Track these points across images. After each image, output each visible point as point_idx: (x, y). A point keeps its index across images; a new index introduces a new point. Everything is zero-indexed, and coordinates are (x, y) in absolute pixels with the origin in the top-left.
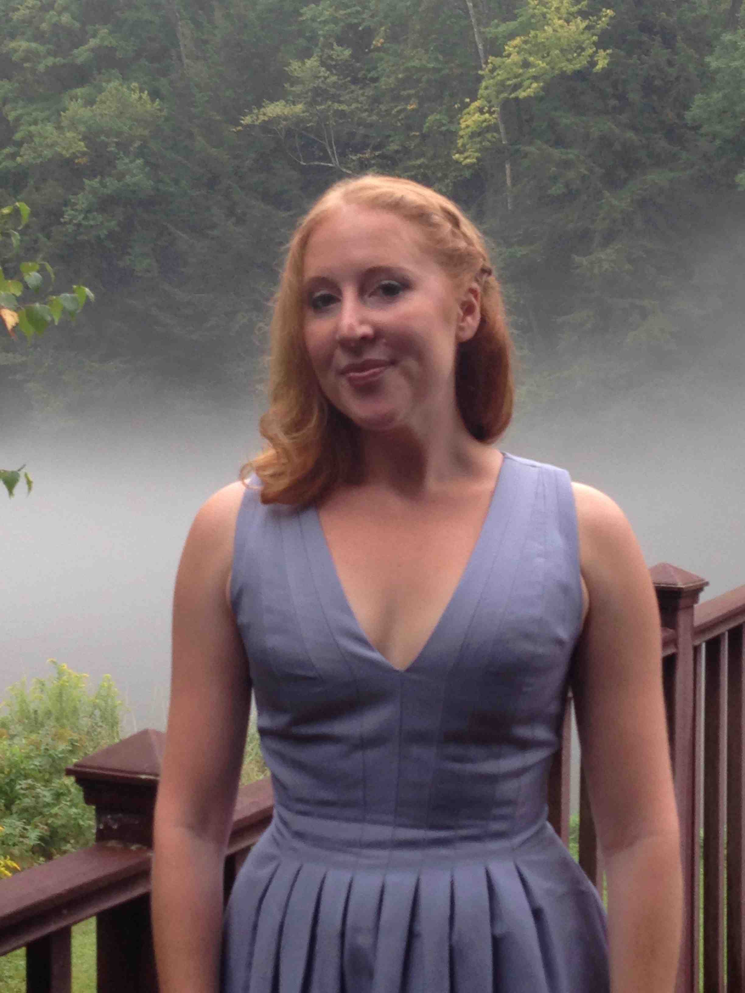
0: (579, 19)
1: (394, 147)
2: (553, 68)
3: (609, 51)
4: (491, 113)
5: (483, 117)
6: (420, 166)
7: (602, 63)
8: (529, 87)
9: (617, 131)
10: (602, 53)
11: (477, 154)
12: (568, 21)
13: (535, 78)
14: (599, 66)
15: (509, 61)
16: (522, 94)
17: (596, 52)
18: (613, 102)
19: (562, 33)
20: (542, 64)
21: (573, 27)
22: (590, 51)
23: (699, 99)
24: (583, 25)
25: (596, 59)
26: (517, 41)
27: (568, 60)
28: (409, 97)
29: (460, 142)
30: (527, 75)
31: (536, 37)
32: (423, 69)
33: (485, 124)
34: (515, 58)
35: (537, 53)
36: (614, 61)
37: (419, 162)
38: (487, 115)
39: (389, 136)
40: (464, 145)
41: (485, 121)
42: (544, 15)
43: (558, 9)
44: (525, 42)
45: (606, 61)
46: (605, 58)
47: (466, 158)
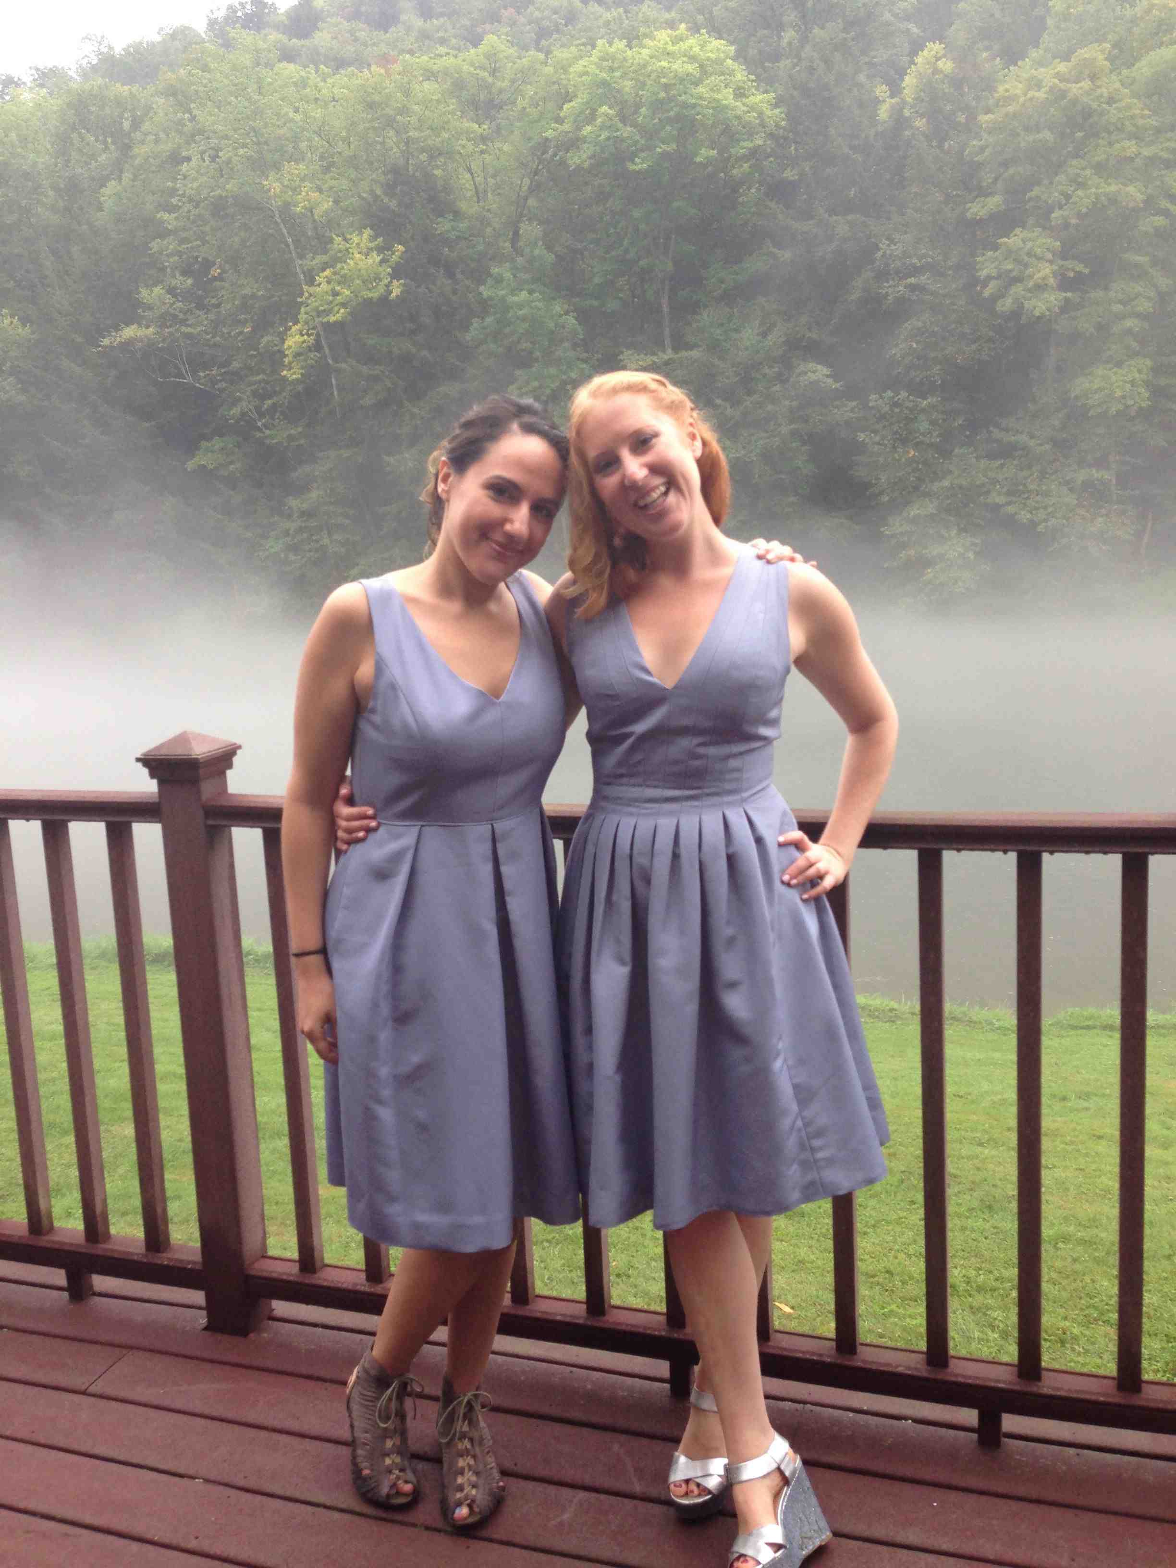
0: (375, 254)
1: (236, 365)
2: (356, 296)
3: (402, 281)
4: (308, 335)
5: (302, 339)
6: (260, 382)
7: (396, 290)
8: (338, 312)
9: (414, 350)
10: (395, 283)
11: (301, 371)
12: (367, 255)
13: (344, 305)
14: (394, 295)
15: (318, 289)
16: (332, 319)
17: (391, 282)
18: (409, 325)
19: (361, 265)
20: (347, 292)
21: (370, 261)
22: (386, 281)
23: (476, 323)
24: (378, 259)
25: (391, 288)
26: (327, 272)
27: (370, 290)
28: (246, 321)
29: (286, 360)
30: (336, 302)
31: (343, 268)
32: (253, 296)
33: (304, 345)
34: (324, 287)
35: (344, 283)
36: (406, 291)
37: (260, 377)
38: (306, 337)
39: (233, 356)
40: (290, 363)
41: (304, 342)
42: (347, 250)
43: (358, 244)
44: (335, 273)
45: (399, 290)
46: (398, 287)
47: (292, 374)
